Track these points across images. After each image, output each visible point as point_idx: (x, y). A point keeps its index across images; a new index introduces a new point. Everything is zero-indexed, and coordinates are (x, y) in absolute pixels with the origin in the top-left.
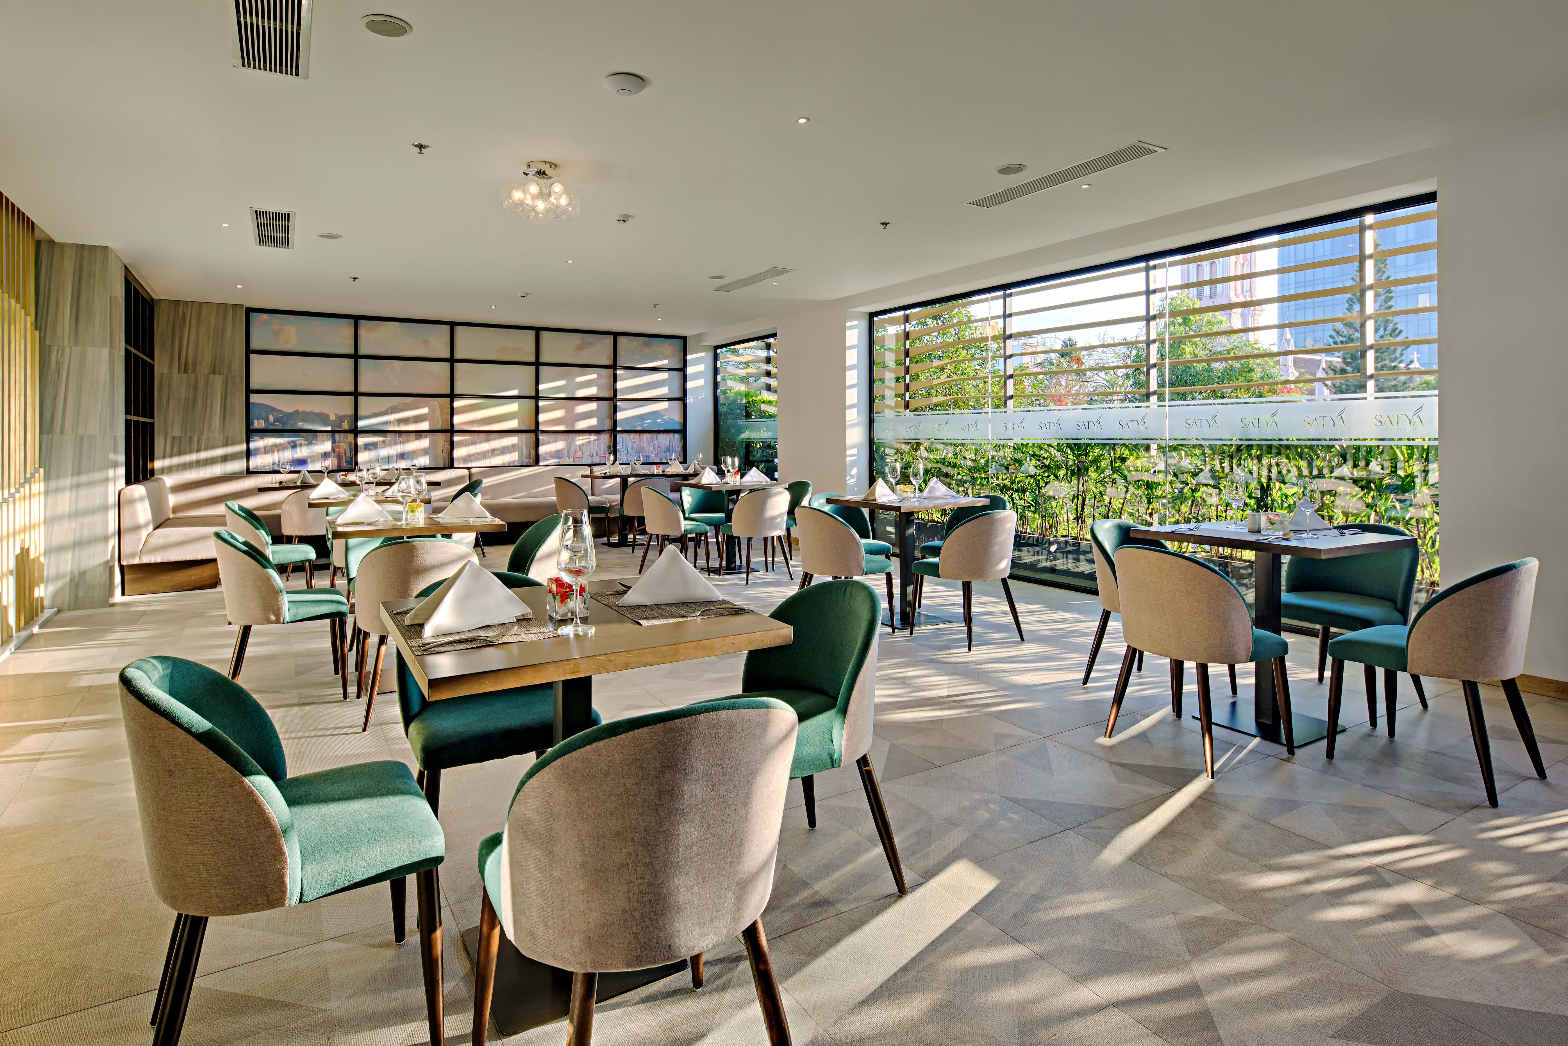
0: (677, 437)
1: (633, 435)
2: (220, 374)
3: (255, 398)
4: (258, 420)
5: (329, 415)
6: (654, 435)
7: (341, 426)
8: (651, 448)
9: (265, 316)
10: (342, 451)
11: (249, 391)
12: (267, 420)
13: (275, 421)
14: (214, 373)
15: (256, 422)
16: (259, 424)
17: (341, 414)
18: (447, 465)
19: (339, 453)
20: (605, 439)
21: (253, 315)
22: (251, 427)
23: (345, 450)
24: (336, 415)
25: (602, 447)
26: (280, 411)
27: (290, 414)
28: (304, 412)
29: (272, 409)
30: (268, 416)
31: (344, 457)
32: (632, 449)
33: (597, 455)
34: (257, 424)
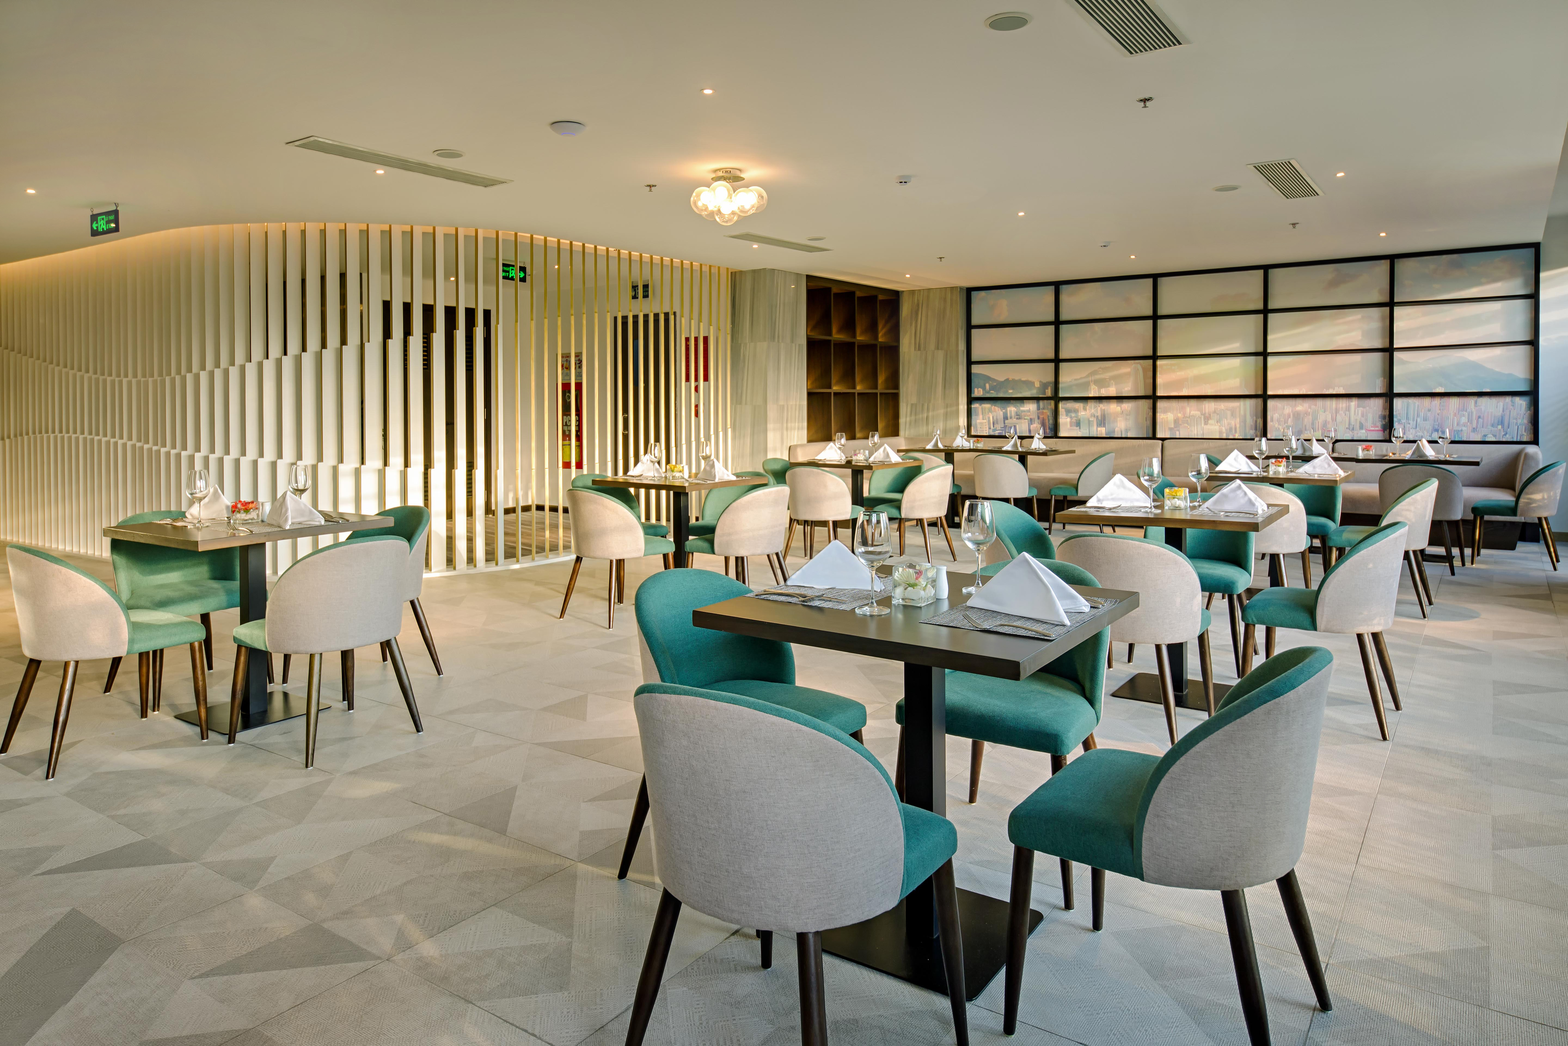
0: (1521, 403)
1: (1427, 401)
2: (942, 349)
3: (975, 369)
4: (978, 389)
5: (1034, 383)
6: (1471, 401)
7: (1044, 393)
8: (1464, 420)
9: (983, 293)
10: (1046, 418)
11: (970, 363)
12: (984, 388)
13: (991, 389)
14: (938, 349)
15: (976, 390)
16: (978, 391)
17: (1044, 381)
18: (1151, 435)
19: (1043, 419)
20: (1376, 406)
21: (974, 294)
22: (973, 396)
23: (1048, 416)
24: (1040, 382)
25: (1370, 416)
26: (994, 380)
27: (1002, 382)
28: (1014, 380)
29: (988, 379)
30: (985, 386)
31: (1047, 424)
32: (1425, 419)
33: (1361, 427)
34: (977, 392)
